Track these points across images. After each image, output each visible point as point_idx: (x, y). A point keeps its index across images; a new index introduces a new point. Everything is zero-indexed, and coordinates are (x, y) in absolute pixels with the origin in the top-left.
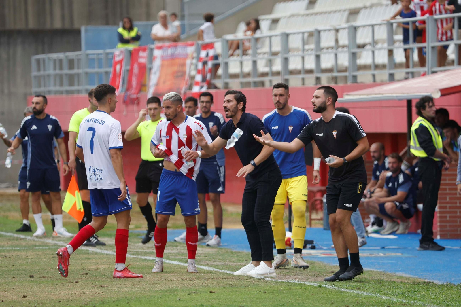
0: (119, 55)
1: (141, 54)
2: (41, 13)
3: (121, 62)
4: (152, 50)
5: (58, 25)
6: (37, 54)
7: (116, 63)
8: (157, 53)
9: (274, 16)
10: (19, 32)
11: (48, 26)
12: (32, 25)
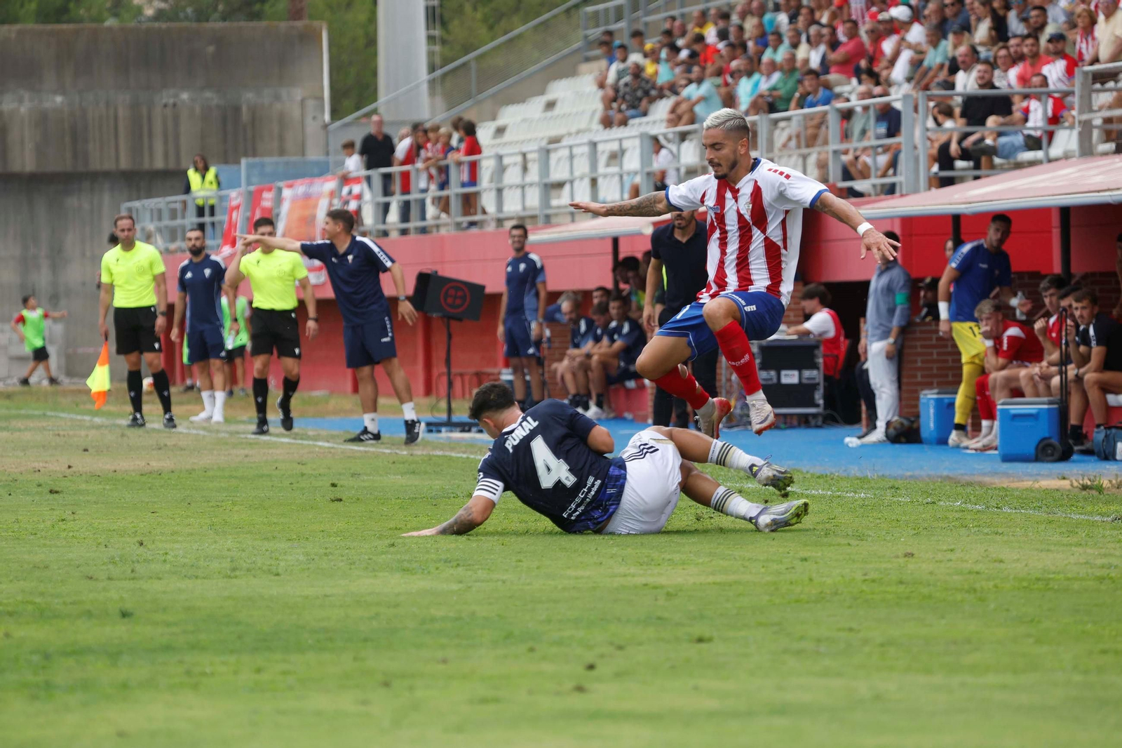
0: (236, 198)
1: (266, 195)
2: (136, 150)
3: (238, 207)
4: (280, 190)
5: (159, 164)
6: (130, 200)
7: (232, 209)
8: (287, 193)
9: (500, 122)
10: (107, 175)
11: (146, 166)
12: (124, 164)
